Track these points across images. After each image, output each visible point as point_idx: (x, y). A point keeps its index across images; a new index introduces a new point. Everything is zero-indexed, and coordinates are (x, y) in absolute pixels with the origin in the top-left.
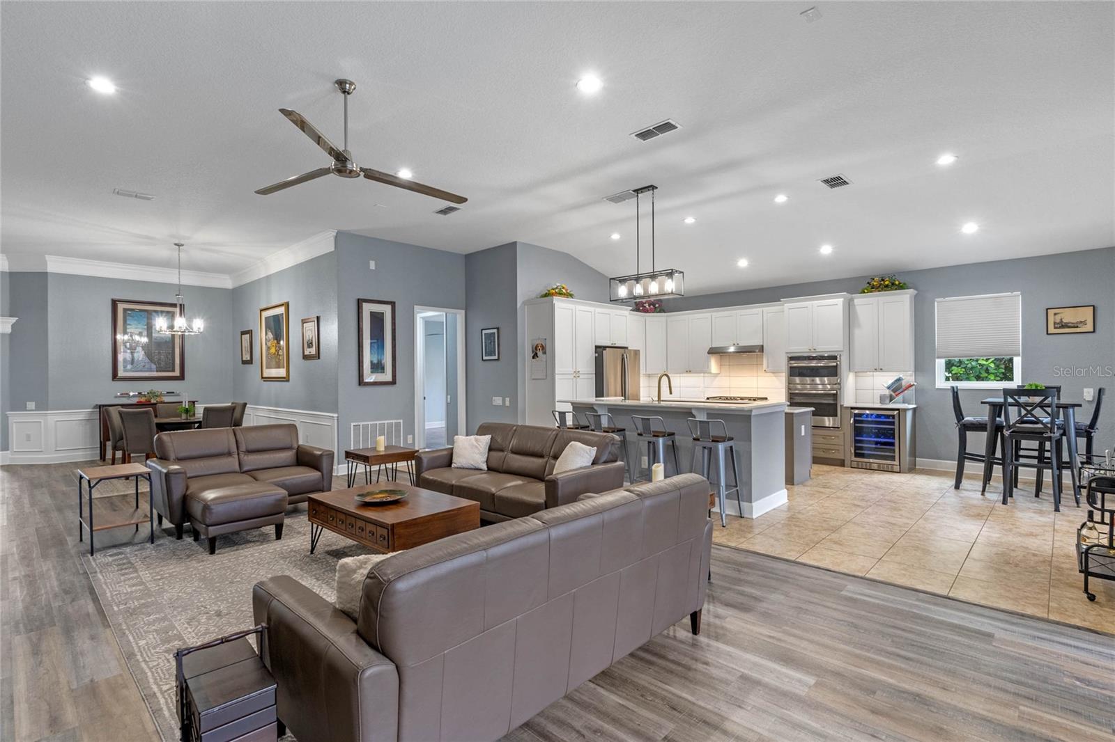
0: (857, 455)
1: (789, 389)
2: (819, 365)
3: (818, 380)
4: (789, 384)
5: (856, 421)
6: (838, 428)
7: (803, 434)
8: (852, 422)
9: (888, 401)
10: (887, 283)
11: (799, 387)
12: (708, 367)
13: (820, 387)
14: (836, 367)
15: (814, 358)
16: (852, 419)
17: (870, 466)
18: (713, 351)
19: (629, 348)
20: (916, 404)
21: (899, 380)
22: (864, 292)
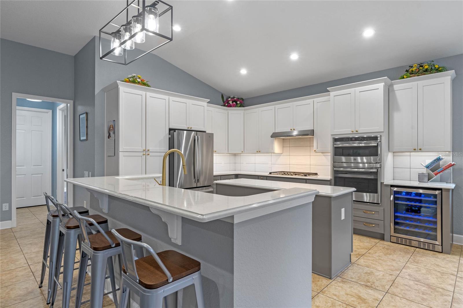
0: (396, 231)
1: (334, 167)
2: (361, 145)
3: (359, 159)
4: (334, 162)
5: (395, 199)
6: (379, 204)
7: (343, 217)
8: (392, 199)
9: (426, 179)
10: (426, 67)
11: (345, 165)
12: (273, 148)
13: (361, 165)
14: (376, 147)
15: (356, 139)
16: (392, 196)
17: (410, 243)
18: (275, 135)
19: (207, 132)
20: (453, 182)
21: (439, 159)
22: (403, 78)
